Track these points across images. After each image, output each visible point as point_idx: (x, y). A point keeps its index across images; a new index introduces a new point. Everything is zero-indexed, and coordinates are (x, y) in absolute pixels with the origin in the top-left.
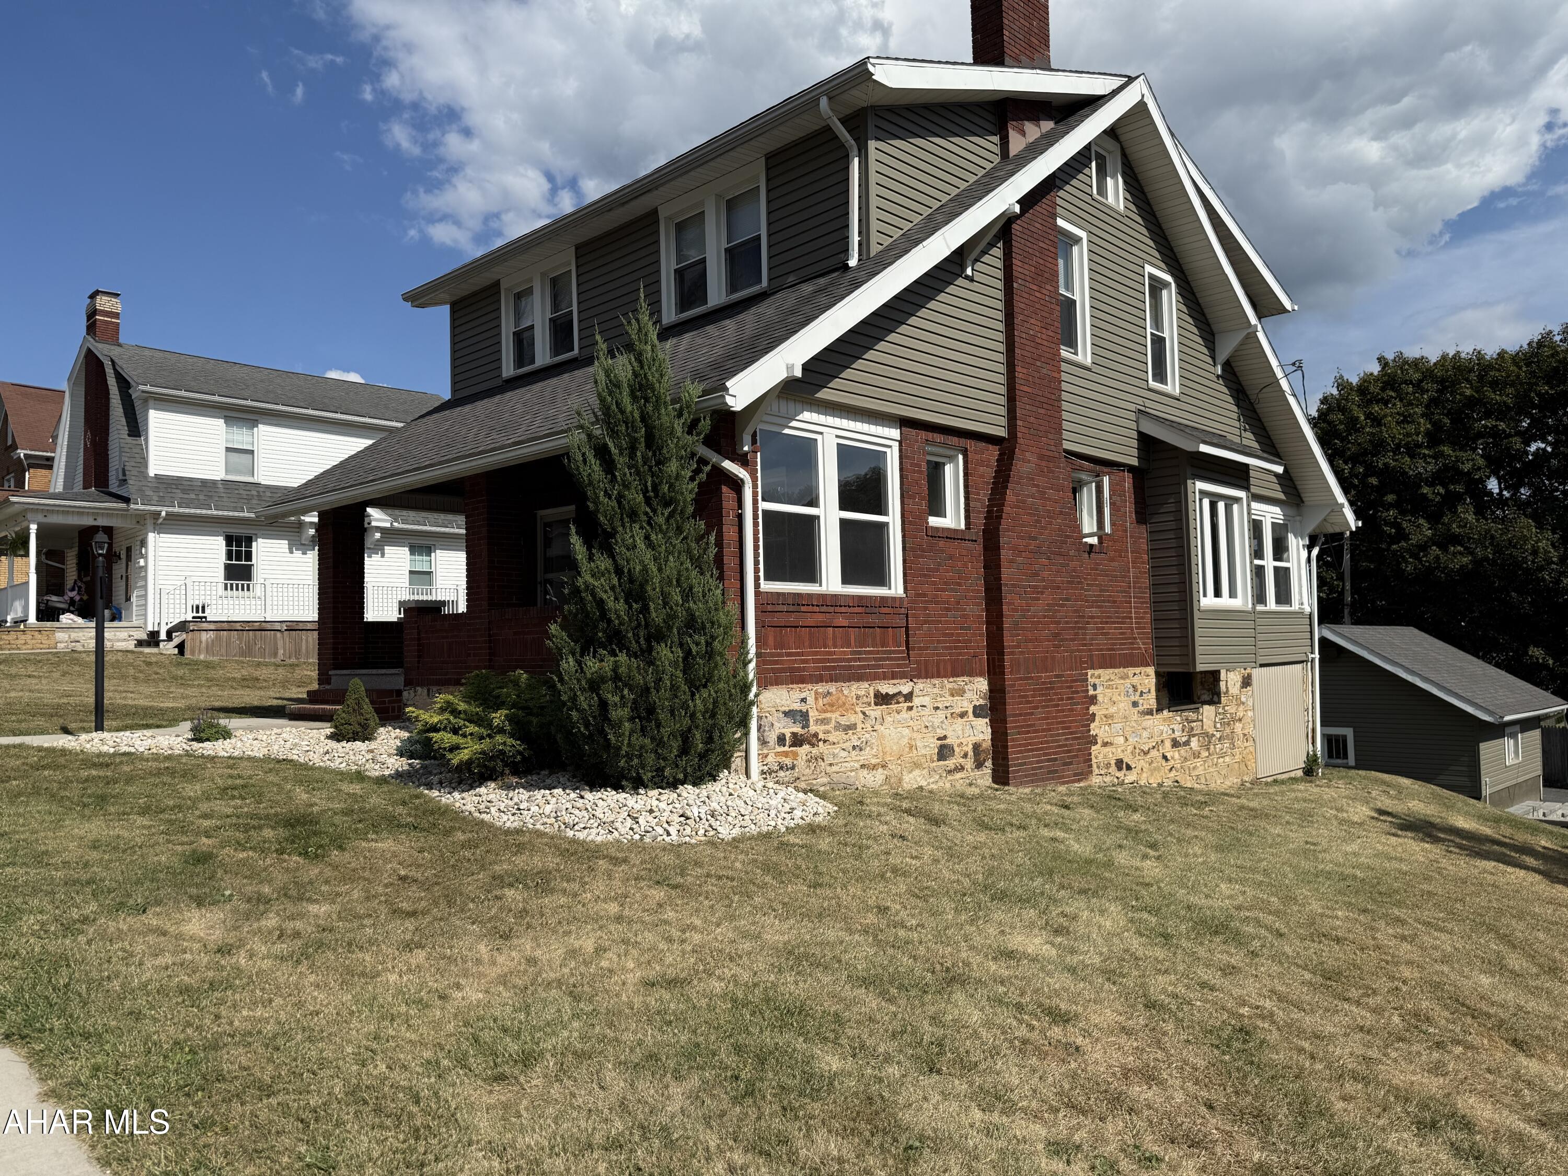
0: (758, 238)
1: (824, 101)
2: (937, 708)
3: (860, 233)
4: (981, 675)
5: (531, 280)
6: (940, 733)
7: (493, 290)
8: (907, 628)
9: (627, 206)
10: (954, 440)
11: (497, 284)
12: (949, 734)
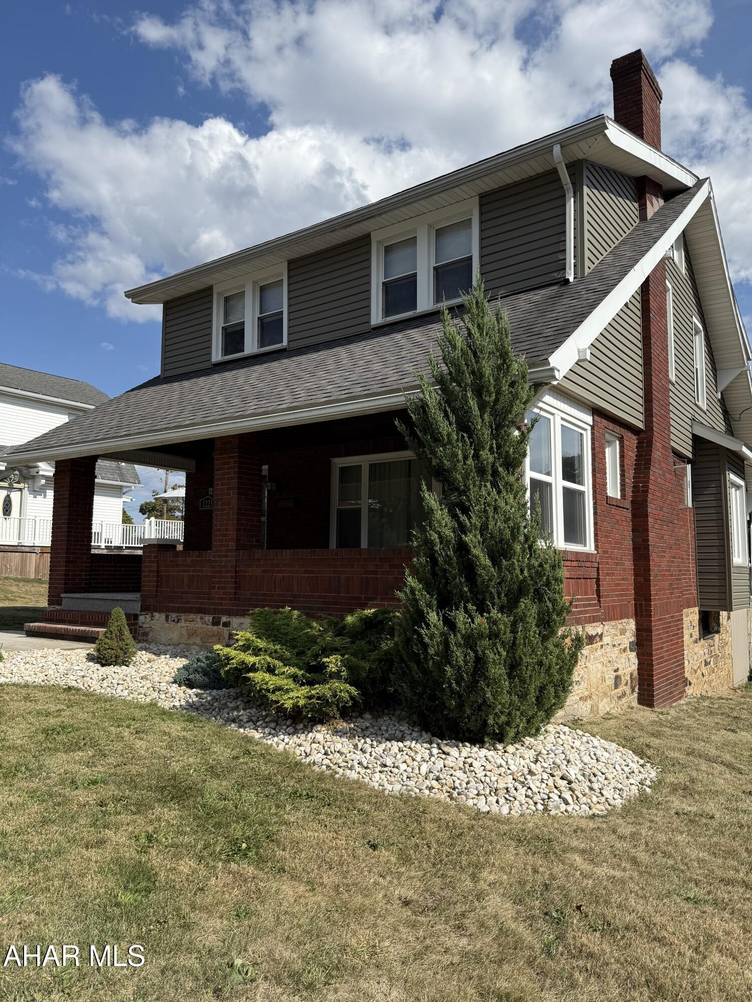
0: (470, 258)
1: (557, 149)
2: (614, 646)
3: (575, 256)
4: (632, 617)
5: (243, 286)
6: (616, 666)
7: (206, 293)
8: (598, 580)
9: (349, 229)
10: (618, 429)
11: (210, 289)
12: (620, 666)
